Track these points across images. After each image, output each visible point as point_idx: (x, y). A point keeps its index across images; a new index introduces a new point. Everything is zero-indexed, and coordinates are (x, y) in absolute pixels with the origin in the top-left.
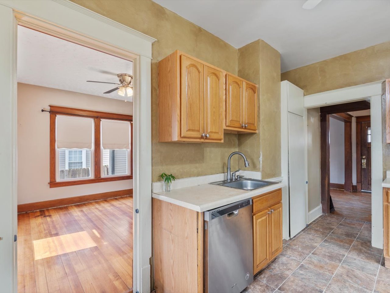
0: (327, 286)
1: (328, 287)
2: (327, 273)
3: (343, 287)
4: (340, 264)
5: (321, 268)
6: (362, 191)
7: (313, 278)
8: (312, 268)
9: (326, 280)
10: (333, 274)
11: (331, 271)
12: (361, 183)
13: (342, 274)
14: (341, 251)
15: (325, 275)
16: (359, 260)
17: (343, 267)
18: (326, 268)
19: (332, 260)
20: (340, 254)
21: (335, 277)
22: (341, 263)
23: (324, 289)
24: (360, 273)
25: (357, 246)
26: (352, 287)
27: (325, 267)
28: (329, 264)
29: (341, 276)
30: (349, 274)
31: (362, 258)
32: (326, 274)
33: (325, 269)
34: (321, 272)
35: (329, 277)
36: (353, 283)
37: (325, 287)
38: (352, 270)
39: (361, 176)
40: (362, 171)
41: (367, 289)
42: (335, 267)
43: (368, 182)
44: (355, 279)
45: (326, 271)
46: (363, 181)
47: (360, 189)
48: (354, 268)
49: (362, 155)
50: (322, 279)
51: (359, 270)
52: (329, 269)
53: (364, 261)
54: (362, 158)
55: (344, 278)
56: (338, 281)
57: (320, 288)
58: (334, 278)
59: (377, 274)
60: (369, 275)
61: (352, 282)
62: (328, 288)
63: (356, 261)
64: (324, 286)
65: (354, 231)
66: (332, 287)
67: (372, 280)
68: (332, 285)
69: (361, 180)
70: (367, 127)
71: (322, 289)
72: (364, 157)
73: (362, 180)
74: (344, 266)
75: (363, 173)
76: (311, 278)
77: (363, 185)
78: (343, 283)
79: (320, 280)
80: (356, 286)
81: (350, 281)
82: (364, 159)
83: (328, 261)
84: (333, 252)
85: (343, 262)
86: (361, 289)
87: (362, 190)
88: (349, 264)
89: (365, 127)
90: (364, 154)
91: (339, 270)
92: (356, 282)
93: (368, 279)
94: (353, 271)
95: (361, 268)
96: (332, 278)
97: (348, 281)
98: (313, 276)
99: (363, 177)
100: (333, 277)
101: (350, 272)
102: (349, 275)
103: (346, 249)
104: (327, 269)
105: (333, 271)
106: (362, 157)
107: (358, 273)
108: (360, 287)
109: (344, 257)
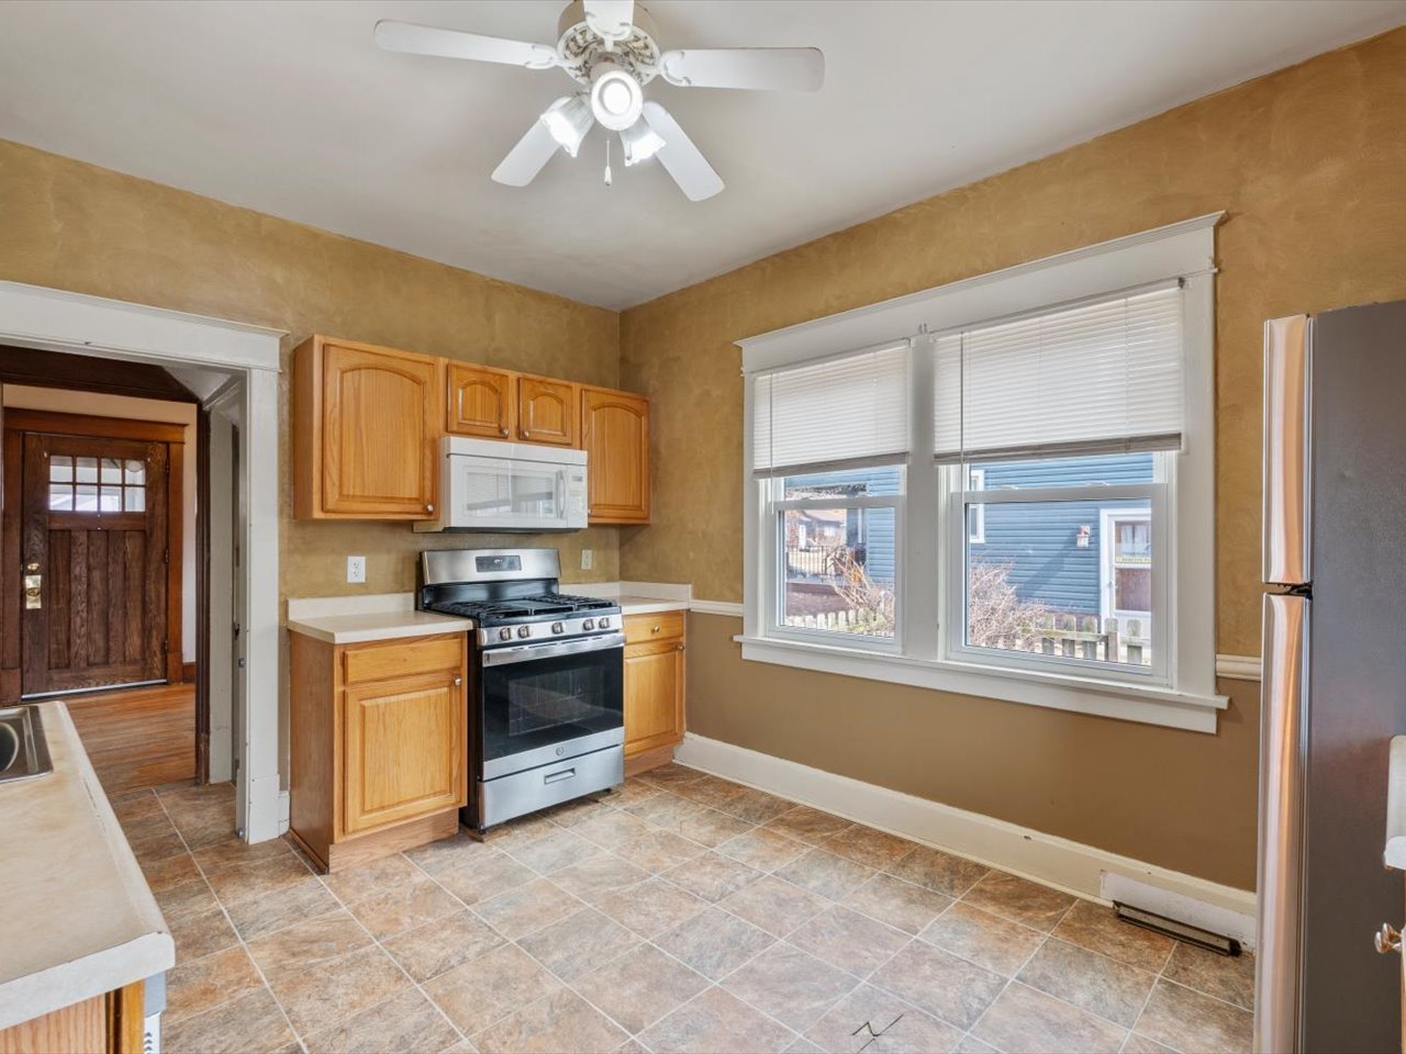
0: (289, 1022)
1: (293, 1022)
2: (245, 992)
3: (321, 988)
4: (242, 943)
5: (210, 997)
6: (23, 697)
7: (228, 1042)
8: (184, 1019)
9: (267, 1010)
10: (258, 981)
11: (242, 978)
12: (21, 666)
13: (280, 961)
14: (196, 908)
15: (245, 1001)
16: (266, 897)
17: (257, 945)
18: (223, 982)
19: (207, 951)
20: (207, 918)
21: (273, 982)
22: (239, 937)
23: (292, 1035)
24: (304, 925)
25: (216, 865)
26: (333, 970)
27: (219, 985)
28: (215, 968)
29: (283, 968)
30: (293, 947)
31: (266, 889)
32: (245, 997)
33: (224, 987)
34: (225, 1004)
35: (263, 998)
36: (327, 959)
37: (288, 1030)
38: (284, 934)
39: (21, 639)
40: (25, 622)
41: (360, 946)
42: (240, 960)
43: (46, 660)
44: (315, 947)
45: (235, 991)
46: (30, 658)
47: (18, 691)
48: (283, 927)
49: (24, 561)
50: (257, 1019)
51: (295, 919)
52: (233, 976)
53: (280, 892)
54: (24, 573)
55: (296, 967)
56: (292, 987)
57: (281, 1044)
58: (276, 989)
59: (337, 899)
60: (328, 915)
61: (319, 960)
62: (298, 1025)
63: (264, 906)
64: (284, 1031)
65: (157, 831)
66: (303, 1014)
67: (346, 921)
68: (295, 1009)
69: (21, 656)
70: (45, 455)
71: (288, 1041)
72: (34, 566)
73: (26, 656)
74: (254, 938)
75: (28, 627)
76: (223, 1046)
77: (27, 676)
78: (308, 978)
79: (255, 1026)
80: (337, 960)
81: (313, 961)
82: (33, 573)
83: (201, 962)
84: (180, 927)
85: (239, 931)
86: (353, 957)
87: (22, 694)
88: (262, 925)
89: (41, 456)
90: (34, 555)
91: (260, 961)
92: (328, 953)
93: (338, 924)
94: (289, 933)
95: (293, 912)
96: (271, 991)
97: (312, 966)
98: (223, 1038)
99: (27, 641)
100: (272, 987)
101: (287, 941)
102: (296, 950)
103: (201, 891)
104: (229, 983)
105: (251, 973)
106: (25, 567)
107: (304, 929)
108: (349, 955)
109: (224, 917)
